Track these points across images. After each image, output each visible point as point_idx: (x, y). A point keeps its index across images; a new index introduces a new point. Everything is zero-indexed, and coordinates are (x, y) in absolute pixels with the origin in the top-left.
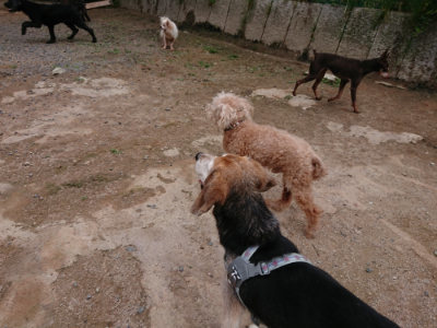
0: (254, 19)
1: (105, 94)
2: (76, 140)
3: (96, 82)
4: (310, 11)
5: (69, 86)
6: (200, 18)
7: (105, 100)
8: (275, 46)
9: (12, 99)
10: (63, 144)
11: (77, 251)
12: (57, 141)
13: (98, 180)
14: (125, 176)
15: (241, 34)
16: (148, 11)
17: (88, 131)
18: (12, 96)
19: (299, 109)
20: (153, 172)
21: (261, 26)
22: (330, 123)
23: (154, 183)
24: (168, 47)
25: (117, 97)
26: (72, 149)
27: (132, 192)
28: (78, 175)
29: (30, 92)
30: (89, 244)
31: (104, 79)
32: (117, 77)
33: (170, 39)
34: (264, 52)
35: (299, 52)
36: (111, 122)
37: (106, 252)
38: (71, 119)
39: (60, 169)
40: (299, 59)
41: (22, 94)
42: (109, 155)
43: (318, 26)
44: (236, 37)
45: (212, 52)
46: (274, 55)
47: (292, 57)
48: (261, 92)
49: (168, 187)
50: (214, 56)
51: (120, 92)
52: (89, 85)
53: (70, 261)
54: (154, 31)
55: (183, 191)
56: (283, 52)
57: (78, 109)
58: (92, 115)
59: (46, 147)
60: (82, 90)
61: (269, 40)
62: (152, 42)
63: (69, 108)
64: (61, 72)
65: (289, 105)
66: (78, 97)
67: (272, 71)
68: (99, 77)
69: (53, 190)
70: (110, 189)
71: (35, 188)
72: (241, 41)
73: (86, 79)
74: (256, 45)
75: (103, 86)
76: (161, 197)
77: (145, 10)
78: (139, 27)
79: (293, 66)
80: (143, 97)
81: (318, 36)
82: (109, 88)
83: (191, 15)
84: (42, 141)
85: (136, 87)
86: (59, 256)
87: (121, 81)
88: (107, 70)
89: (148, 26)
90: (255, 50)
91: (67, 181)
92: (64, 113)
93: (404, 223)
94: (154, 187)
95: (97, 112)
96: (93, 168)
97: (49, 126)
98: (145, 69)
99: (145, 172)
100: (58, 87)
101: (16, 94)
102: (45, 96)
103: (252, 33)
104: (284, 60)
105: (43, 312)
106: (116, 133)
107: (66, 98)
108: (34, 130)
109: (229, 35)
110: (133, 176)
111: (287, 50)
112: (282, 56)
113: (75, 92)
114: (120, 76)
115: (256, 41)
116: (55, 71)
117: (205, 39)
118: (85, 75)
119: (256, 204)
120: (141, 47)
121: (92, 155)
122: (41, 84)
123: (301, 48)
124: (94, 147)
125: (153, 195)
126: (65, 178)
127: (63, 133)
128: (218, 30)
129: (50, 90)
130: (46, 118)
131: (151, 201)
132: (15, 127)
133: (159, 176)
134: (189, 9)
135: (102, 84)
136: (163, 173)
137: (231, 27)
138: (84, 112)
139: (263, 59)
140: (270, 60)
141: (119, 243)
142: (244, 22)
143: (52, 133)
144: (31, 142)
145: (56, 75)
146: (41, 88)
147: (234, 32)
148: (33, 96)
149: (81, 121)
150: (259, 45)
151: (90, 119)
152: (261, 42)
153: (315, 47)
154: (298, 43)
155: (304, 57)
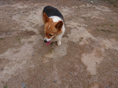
2: (100, 20)
5: (95, 6)
9: (82, 7)
11: (108, 47)
12: (96, 19)
13: (110, 32)
14: (117, 33)
17: (103, 19)
18: (82, 6)
25: (108, 12)
26: (100, 22)
36: (108, 18)
37: (116, 50)
39: (98, 26)
57: (98, 12)
58: (102, 15)
59: (93, 19)
60: (98, 8)
69: (98, 30)
71: (94, 28)
73: (99, 6)
75: (103, 8)
80: (115, 13)
82: (105, 9)
85: (112, 11)
87: (107, 8)
88: (103, 4)
92: (95, 13)
96: (107, 28)
97: (92, 15)
98: (115, 6)
100: (92, 6)
101: (83, 5)
102: (89, 7)
105: (103, 57)
108: (89, 15)
113: (96, 8)
114: (107, 6)
118: (98, 4)
121: (106, 25)
122: (88, 4)
124: (106, 23)
126: (100, 28)
127: (97, 17)
130: (91, 13)
132: (84, 13)
138: (100, 14)
144: (89, 17)
145: (91, 3)
146: (88, 5)
151: (102, 16)
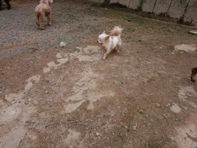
0: (147, 1)
1: (96, 58)
3: (86, 50)
6: (113, 1)
8: (162, 15)
9: (48, 69)
10: (105, 108)
12: (100, 105)
14: (168, 139)
17: (111, 94)
18: (47, 66)
29: (57, 62)
31: (89, 47)
35: (177, 19)
36: (116, 82)
38: (94, 82)
40: (178, 22)
41: (51, 64)
43: (189, 4)
44: (136, 10)
45: (129, 21)
46: (163, 20)
47: (173, 22)
52: (84, 53)
56: (167, 19)
61: (157, 12)
66: (84, 63)
72: (140, 13)
74: (150, 15)
84: (91, 107)
90: (150, 17)
92: (86, 78)
95: (103, 75)
99: (176, 132)
102: (66, 64)
103: (146, 8)
107: (79, 65)
108: (79, 96)
109: (132, 10)
111: (169, 17)
113: (80, 59)
115: (149, 13)
116: (61, 45)
118: (78, 46)
120: (91, 21)
122: (59, 55)
123: (179, 17)
124: (126, 109)
128: (125, 7)
129: (66, 60)
135: (90, 51)
136: (188, 131)
137: (133, 5)
138: (97, 76)
139: (159, 23)
142: (142, 3)
143: (92, 98)
145: (63, 47)
146: (61, 59)
147: (135, 7)
148: (60, 65)
149: (100, 84)
150: (151, 15)
152: (153, 13)
153: (187, 16)
154: (177, 14)
155: (181, 21)
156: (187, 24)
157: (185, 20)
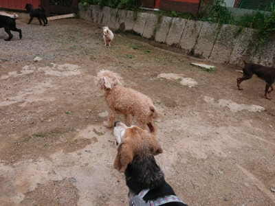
0: (161, 29)
1: (66, 74)
2: (45, 105)
3: (61, 67)
4: (195, 26)
5: (43, 69)
6: (128, 27)
7: (66, 78)
8: (173, 46)
9: (7, 77)
10: (36, 107)
12: (33, 105)
13: (56, 132)
14: (73, 130)
15: (153, 38)
16: (97, 21)
17: (52, 99)
18: (8, 75)
19: (186, 87)
20: (91, 127)
21: (165, 34)
22: (206, 97)
23: (91, 135)
24: (108, 45)
25: (73, 77)
26: (41, 110)
27: (76, 141)
28: (43, 128)
29: (19, 72)
30: (46, 176)
31: (66, 65)
32: (74, 63)
33: (109, 40)
34: (167, 49)
35: (188, 50)
36: (68, 93)
37: (56, 182)
38: (43, 90)
39: (32, 124)
40: (188, 54)
41: (14, 73)
42: (64, 115)
43: (200, 35)
44: (149, 39)
45: (135, 49)
46: (173, 51)
47: (184, 53)
48: (163, 75)
49: (100, 138)
50: (135, 51)
51: (75, 73)
52: (56, 69)
53: (33, 187)
54: (100, 34)
55: (109, 141)
56: (178, 50)
57: (48, 84)
58: (56, 88)
59: (25, 109)
60: (52, 71)
61: (170, 42)
62: (98, 41)
63: (42, 83)
64: (39, 60)
65: (180, 85)
66: (49, 76)
67: (171, 62)
68: (64, 63)
69: (26, 139)
70: (62, 139)
71: (15, 137)
72: (152, 42)
73: (55, 65)
74: (162, 45)
76: (95, 145)
77: (95, 20)
78: (91, 31)
79: (184, 59)
80: (89, 77)
81: (200, 41)
82: (69, 71)
83: (122, 25)
84: (23, 105)
85: (86, 70)
86: (26, 184)
87: (76, 66)
88: (68, 59)
89: (97, 31)
90: (161, 48)
91: (36, 132)
92: (39, 86)
93: (251, 167)
94: (90, 138)
95: (60, 86)
96: (53, 124)
97: (29, 95)
98: (92, 59)
99: (86, 127)
100: (37, 69)
101: (10, 73)
102: (28, 75)
103: (160, 37)
104: (179, 55)
106: (70, 100)
107: (41, 77)
108: (19, 98)
109: (145, 38)
110: (78, 130)
111: (180, 48)
112: (178, 52)
113: (47, 73)
114: (76, 63)
115: (162, 43)
116: (35, 59)
117: (131, 40)
118: (54, 62)
119: (150, 162)
120: (91, 44)
121: (53, 116)
122: (26, 67)
123: (190, 48)
124: (56, 110)
125: (90, 143)
126: (35, 130)
127: (37, 100)
128: (139, 35)
129: (31, 71)
130: (27, 90)
131: (88, 148)
132: (7, 95)
133: (94, 130)
134: (122, 21)
135: (65, 68)
136: (97, 128)
137: (147, 33)
138: (51, 86)
139: (166, 54)
140: (171, 55)
141: (65, 176)
142: (155, 31)
143: (29, 100)
144: (16, 106)
145: (36, 61)
146: (26, 70)
147: (149, 36)
148: (21, 75)
149: (49, 92)
150: (163, 45)
151: (54, 91)
152: (165, 43)
153: (198, 48)
154: (188, 44)
155: (192, 53)
156: (198, 56)
157: (196, 52)
